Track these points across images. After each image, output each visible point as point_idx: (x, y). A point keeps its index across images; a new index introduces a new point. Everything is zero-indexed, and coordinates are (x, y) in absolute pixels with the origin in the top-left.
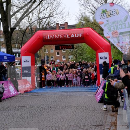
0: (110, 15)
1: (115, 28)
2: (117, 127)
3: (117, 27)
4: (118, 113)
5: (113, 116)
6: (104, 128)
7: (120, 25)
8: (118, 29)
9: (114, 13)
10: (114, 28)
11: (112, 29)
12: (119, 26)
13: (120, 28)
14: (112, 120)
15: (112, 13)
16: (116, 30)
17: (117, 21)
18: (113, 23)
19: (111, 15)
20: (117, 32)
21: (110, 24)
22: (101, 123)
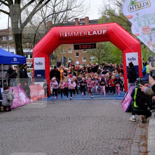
0: (140, 7)
1: (147, 22)
2: (148, 141)
3: (149, 22)
4: (149, 125)
5: (143, 127)
6: (132, 141)
7: (153, 20)
8: (150, 25)
9: (145, 4)
10: (145, 23)
11: (143, 24)
12: (151, 20)
13: (152, 22)
14: (142, 133)
15: (142, 5)
16: (147, 25)
17: (149, 14)
18: (144, 17)
19: (142, 8)
20: (148, 28)
21: (140, 18)
22: (129, 137)
